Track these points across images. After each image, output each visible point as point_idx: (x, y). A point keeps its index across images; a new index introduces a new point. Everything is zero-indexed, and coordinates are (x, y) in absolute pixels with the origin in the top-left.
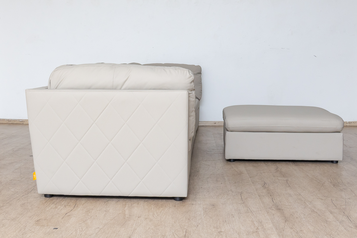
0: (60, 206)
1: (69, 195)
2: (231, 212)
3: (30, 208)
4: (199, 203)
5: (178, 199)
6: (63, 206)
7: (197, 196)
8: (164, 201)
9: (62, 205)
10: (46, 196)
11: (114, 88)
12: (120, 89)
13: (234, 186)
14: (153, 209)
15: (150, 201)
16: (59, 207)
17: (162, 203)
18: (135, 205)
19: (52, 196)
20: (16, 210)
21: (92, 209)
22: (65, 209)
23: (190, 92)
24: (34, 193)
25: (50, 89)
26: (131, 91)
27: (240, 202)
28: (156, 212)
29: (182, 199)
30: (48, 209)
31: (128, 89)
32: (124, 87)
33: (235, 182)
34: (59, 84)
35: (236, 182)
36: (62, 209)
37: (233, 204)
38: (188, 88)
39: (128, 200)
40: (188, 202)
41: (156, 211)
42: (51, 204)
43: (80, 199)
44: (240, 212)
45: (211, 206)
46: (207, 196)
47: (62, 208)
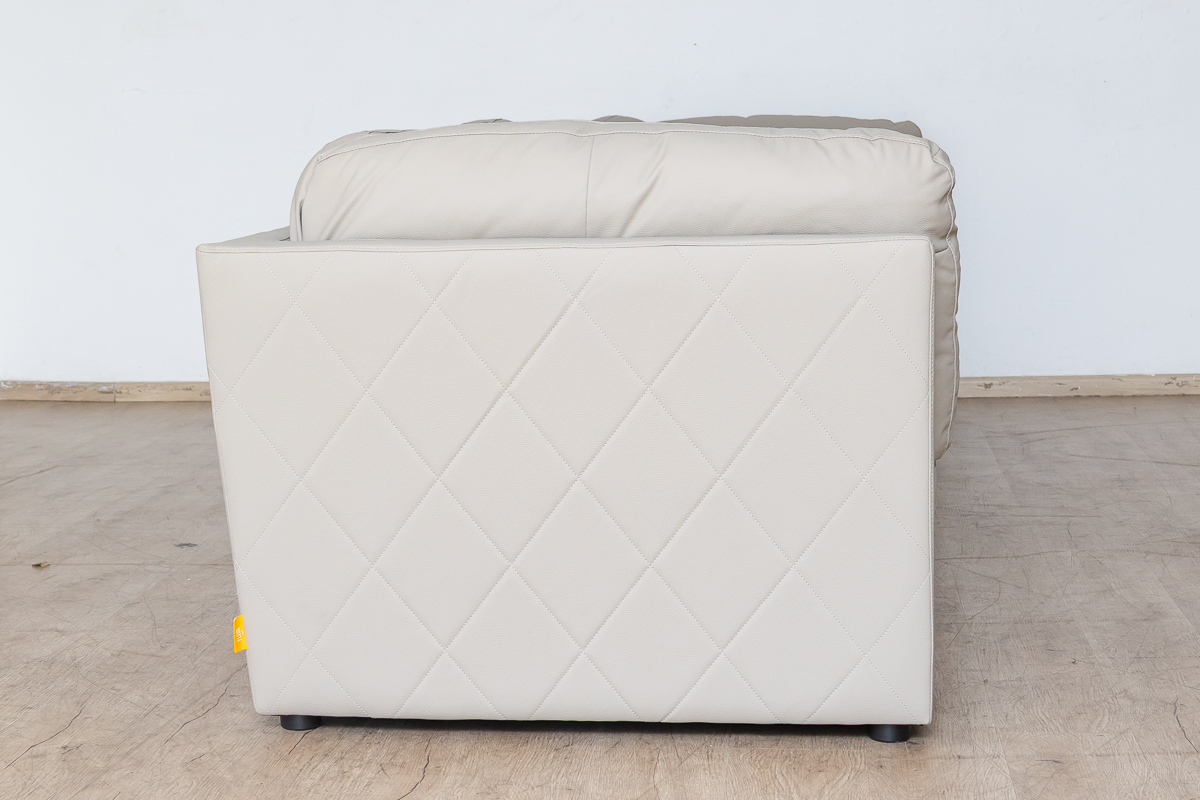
0: (360, 766)
1: (396, 717)
2: (1144, 793)
3: (228, 777)
4: (988, 750)
5: (889, 734)
6: (374, 767)
7: (972, 720)
8: (825, 743)
9: (369, 762)
10: (288, 722)
11: (589, 232)
12: (620, 235)
13: (1133, 673)
14: (780, 779)
15: (763, 742)
16: (356, 772)
17: (819, 751)
18: (695, 761)
19: (315, 722)
20: (169, 785)
21: (507, 782)
22: (387, 780)
23: (941, 244)
24: (233, 710)
25: (302, 240)
26: (670, 243)
27: (1178, 748)
28: (798, 793)
29: (905, 733)
30: (308, 783)
31: (657, 235)
32: (635, 226)
33: (1133, 655)
34: (344, 215)
35: (1142, 655)
36: (369, 784)
37: (1149, 757)
38: (929, 226)
39: (658, 740)
40: (935, 749)
41: (797, 786)
42: (316, 758)
43: (441, 736)
44: (1187, 792)
45: (1045, 764)
46: (1017, 721)
47: (370, 775)
